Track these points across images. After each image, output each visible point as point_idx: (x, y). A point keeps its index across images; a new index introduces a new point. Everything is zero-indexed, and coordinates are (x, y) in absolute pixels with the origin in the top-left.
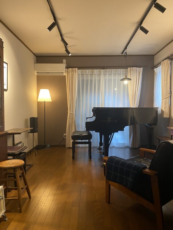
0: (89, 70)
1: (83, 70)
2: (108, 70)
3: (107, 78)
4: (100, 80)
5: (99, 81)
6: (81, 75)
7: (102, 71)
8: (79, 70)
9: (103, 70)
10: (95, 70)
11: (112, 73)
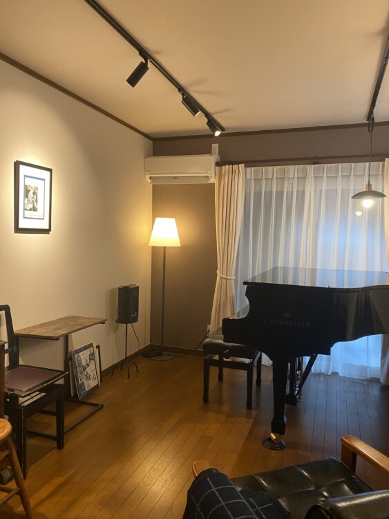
0: (275, 168)
1: (260, 168)
2: (326, 166)
3: (324, 188)
4: (303, 192)
5: (301, 195)
6: (253, 180)
7: (311, 168)
8: (248, 169)
9: (313, 166)
10: (292, 167)
11: (340, 174)
